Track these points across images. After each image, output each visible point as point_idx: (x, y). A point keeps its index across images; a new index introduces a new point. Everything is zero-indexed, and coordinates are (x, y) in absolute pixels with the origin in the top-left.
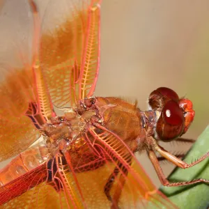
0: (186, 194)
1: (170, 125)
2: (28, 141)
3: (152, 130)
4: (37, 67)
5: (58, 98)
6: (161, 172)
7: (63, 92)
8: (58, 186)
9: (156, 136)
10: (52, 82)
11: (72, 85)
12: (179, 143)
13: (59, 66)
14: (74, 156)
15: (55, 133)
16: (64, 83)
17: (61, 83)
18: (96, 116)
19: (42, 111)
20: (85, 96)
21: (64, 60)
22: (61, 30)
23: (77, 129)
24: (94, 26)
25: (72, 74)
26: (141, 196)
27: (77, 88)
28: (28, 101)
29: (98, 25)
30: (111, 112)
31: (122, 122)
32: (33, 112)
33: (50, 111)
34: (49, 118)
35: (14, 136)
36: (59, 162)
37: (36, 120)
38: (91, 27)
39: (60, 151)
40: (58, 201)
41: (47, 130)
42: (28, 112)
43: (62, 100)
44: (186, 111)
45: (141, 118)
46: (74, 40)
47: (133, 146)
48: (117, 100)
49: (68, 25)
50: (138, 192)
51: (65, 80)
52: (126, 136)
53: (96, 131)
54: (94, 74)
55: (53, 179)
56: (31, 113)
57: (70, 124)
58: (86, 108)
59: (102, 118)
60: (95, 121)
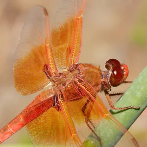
0: (123, 113)
1: (117, 78)
4: (48, 45)
8: (59, 108)
14: (67, 94)
15: (58, 81)
18: (79, 73)
19: (51, 69)
25: (67, 51)
26: (101, 116)
27: (69, 58)
28: (43, 63)
31: (92, 77)
32: (46, 69)
33: (55, 69)
34: (54, 73)
35: (36, 82)
36: (59, 96)
37: (47, 74)
39: (60, 91)
40: (58, 116)
41: (53, 79)
42: (43, 70)
43: (62, 64)
47: (97, 89)
48: (90, 65)
49: (66, 25)
50: (100, 114)
51: (64, 54)
52: (94, 84)
53: (78, 81)
55: (56, 105)
57: (65, 77)
58: (74, 69)
59: (82, 74)
60: (78, 76)
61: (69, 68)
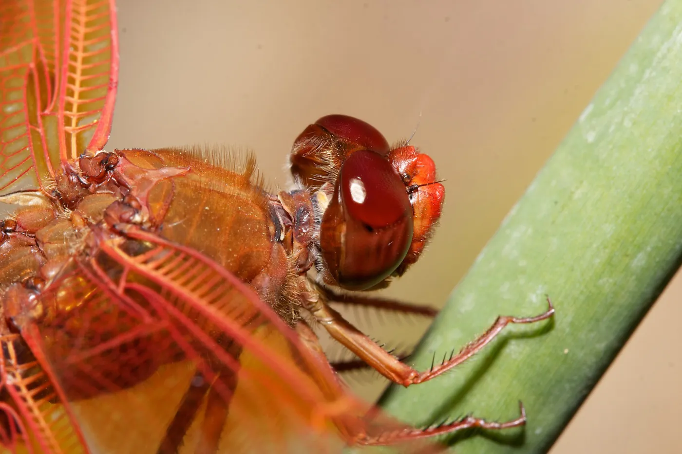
3: (307, 254)
18: (124, 204)
20: (81, 151)
30: (172, 191)
31: (210, 220)
36: (6, 356)
39: (9, 322)
44: (416, 182)
51: (9, 109)
57: (37, 240)
58: (87, 187)
59: (145, 208)
60: (121, 220)
61: (53, 187)
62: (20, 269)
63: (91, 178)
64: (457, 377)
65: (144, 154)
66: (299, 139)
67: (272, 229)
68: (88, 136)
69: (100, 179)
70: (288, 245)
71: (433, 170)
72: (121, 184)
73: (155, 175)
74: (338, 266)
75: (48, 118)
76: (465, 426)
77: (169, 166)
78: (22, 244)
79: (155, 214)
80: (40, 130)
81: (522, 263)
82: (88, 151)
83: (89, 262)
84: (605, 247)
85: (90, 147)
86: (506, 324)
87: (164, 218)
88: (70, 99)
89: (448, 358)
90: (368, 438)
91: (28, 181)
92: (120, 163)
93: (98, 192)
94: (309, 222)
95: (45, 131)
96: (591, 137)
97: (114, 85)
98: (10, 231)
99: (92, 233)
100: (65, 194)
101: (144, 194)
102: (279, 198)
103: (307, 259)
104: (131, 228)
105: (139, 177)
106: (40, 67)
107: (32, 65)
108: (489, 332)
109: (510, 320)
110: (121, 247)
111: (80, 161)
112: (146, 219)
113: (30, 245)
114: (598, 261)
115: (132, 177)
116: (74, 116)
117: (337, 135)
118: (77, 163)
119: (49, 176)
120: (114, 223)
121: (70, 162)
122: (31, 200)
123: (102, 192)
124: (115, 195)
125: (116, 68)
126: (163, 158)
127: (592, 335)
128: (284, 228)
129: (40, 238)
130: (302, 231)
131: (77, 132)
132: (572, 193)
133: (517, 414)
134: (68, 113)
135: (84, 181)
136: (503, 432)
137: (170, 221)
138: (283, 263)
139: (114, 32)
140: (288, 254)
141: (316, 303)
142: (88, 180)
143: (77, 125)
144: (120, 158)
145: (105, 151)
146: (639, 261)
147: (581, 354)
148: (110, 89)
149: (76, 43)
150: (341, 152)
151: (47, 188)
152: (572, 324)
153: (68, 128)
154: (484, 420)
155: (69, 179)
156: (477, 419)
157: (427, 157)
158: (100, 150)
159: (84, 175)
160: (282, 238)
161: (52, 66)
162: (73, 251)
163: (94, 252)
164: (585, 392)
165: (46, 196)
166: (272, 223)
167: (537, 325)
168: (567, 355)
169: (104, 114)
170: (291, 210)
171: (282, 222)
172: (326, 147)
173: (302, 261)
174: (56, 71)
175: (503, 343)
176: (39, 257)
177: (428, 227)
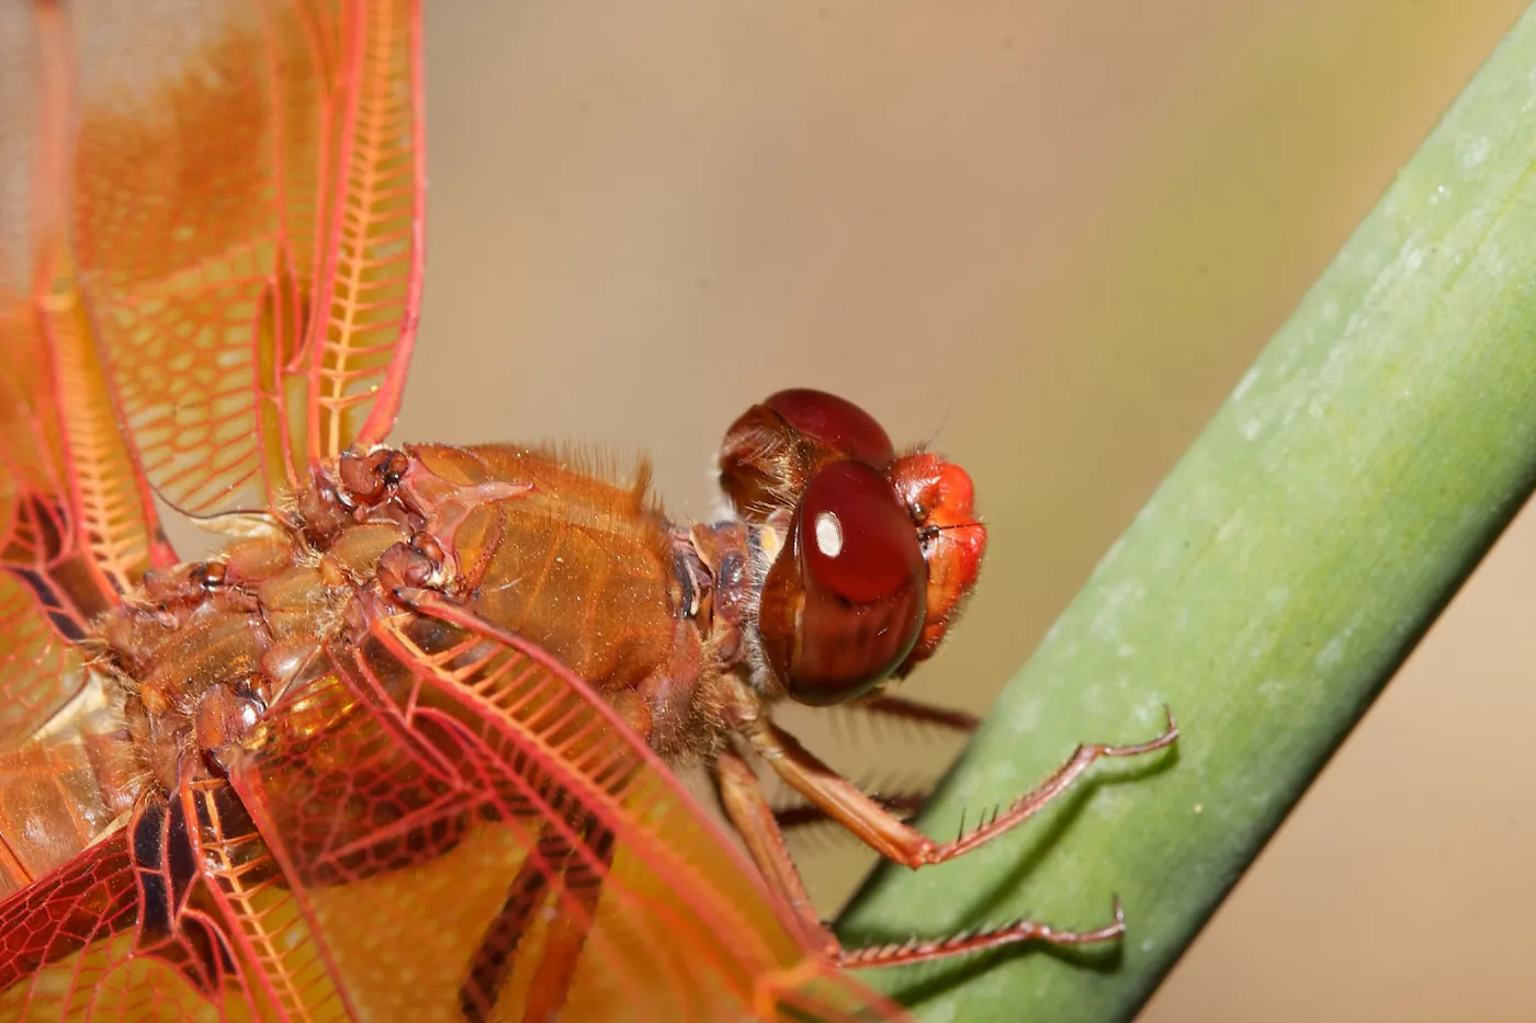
2: (15, 713)
3: (737, 639)
4: (59, 303)
5: (184, 461)
6: (793, 887)
7: (212, 424)
9: (761, 672)
10: (146, 372)
11: (263, 386)
12: (887, 725)
13: (185, 282)
16: (222, 373)
17: (204, 375)
19: (96, 539)
20: (345, 444)
21: (217, 250)
22: (195, 81)
23: (302, 629)
24: (383, 52)
27: (293, 399)
28: (11, 490)
29: (408, 44)
30: (500, 528)
32: (40, 550)
33: (140, 537)
34: (135, 577)
36: (204, 818)
37: (57, 591)
38: (371, 57)
39: (207, 759)
44: (935, 520)
45: (672, 566)
46: (273, 135)
51: (227, 359)
54: (393, 314)
55: (174, 923)
56: (29, 556)
57: (259, 603)
58: (351, 510)
59: (449, 559)
60: (409, 580)
61: (293, 509)
62: (225, 656)
63: (358, 497)
64: (1004, 851)
65: (454, 454)
66: (736, 428)
67: (676, 593)
68: (359, 416)
69: (375, 498)
70: (704, 622)
71: (969, 495)
72: (410, 509)
73: (471, 495)
74: (789, 665)
75: (291, 380)
76: (1014, 937)
77: (498, 479)
78: (233, 610)
79: (467, 572)
80: (277, 400)
81: (1125, 651)
82: (358, 445)
83: (350, 653)
84: (1271, 629)
85: (361, 438)
86: (1093, 758)
87: (482, 577)
88: (334, 346)
89: (988, 818)
90: (843, 954)
91: (250, 494)
92: (411, 470)
93: (370, 521)
94: (743, 583)
95: (285, 403)
96: (1251, 430)
97: (411, 324)
98: (214, 584)
99: (356, 601)
100: (312, 522)
101: (449, 531)
102: (692, 538)
103: (738, 646)
104: (424, 598)
105: (443, 498)
106: (286, 283)
107: (273, 280)
108: (1063, 770)
109: (1100, 751)
110: (406, 629)
111: (341, 461)
112: (451, 578)
113: (249, 611)
114: (1256, 652)
115: (430, 499)
116: (338, 377)
117: (800, 430)
118: (337, 466)
119: (289, 484)
120: (396, 586)
121: (324, 463)
122: (253, 527)
123: (377, 520)
124: (398, 529)
125: (416, 292)
126: (486, 463)
127: (1245, 781)
128: (698, 592)
129: (264, 600)
130: (729, 599)
131: (342, 406)
132: (1216, 530)
133: (1109, 918)
134: (327, 372)
135: (346, 499)
136: (1084, 948)
137: (494, 581)
138: (695, 653)
139: (418, 226)
140: (704, 638)
141: (754, 721)
142: (353, 499)
143: (342, 395)
144: (411, 460)
145: (386, 447)
146: (1331, 654)
147: (1224, 813)
148: (404, 330)
149: (351, 242)
150: (805, 463)
151: (282, 508)
152: (1209, 763)
153: (325, 400)
154: (1051, 927)
155: (320, 497)
156: (1038, 925)
157: (961, 471)
158: (377, 443)
159: (346, 490)
160: (694, 610)
161: (307, 284)
162: (322, 633)
163: (359, 638)
164: (1230, 877)
165: (280, 521)
166: (676, 584)
167: (1146, 760)
168: (1198, 816)
169: (390, 377)
170: (711, 560)
171: (695, 582)
172: (781, 450)
173: (727, 652)
174: (314, 293)
175: (1087, 792)
176: (261, 635)
177: (955, 601)
